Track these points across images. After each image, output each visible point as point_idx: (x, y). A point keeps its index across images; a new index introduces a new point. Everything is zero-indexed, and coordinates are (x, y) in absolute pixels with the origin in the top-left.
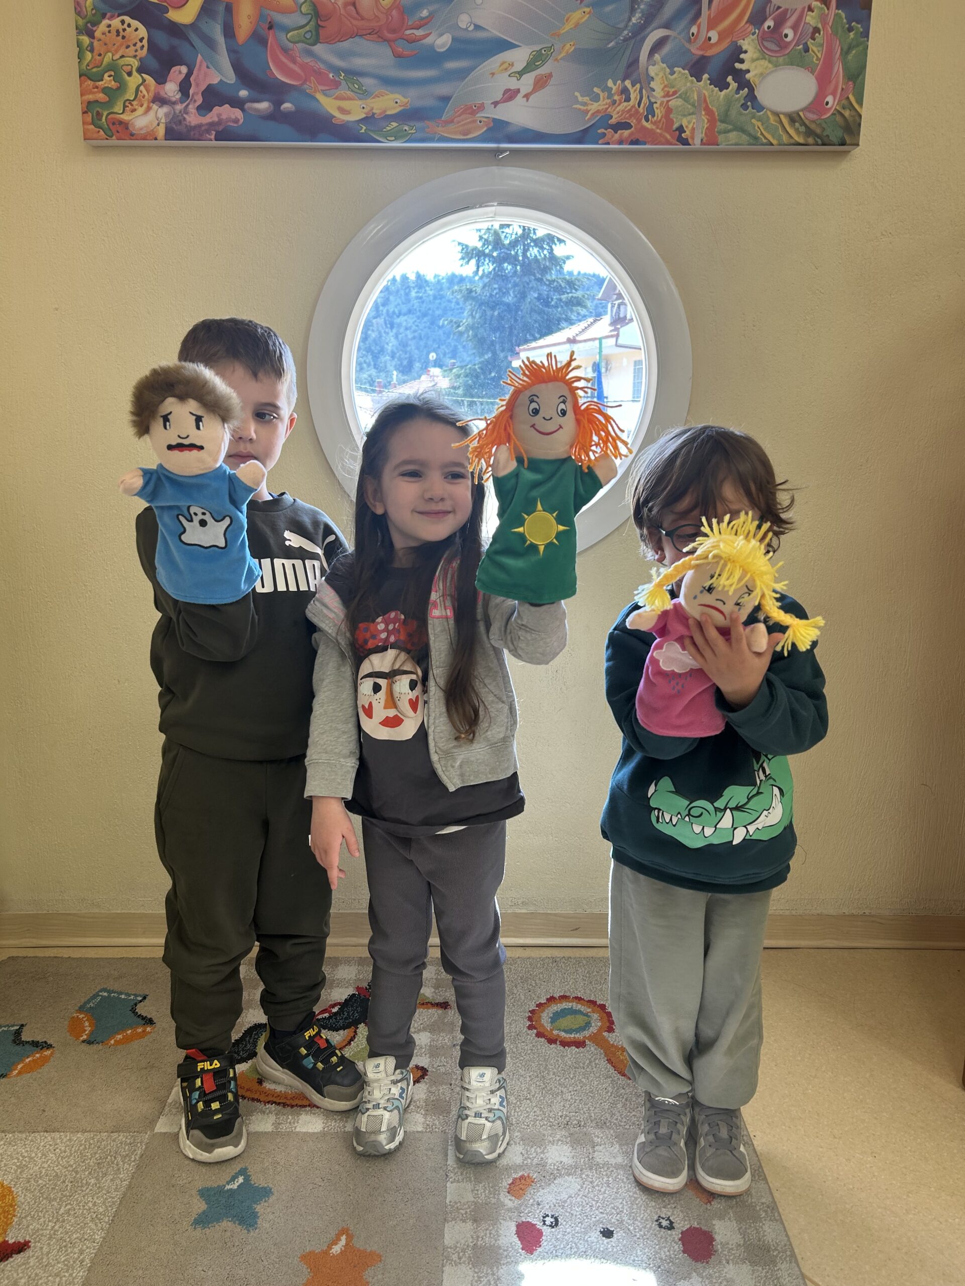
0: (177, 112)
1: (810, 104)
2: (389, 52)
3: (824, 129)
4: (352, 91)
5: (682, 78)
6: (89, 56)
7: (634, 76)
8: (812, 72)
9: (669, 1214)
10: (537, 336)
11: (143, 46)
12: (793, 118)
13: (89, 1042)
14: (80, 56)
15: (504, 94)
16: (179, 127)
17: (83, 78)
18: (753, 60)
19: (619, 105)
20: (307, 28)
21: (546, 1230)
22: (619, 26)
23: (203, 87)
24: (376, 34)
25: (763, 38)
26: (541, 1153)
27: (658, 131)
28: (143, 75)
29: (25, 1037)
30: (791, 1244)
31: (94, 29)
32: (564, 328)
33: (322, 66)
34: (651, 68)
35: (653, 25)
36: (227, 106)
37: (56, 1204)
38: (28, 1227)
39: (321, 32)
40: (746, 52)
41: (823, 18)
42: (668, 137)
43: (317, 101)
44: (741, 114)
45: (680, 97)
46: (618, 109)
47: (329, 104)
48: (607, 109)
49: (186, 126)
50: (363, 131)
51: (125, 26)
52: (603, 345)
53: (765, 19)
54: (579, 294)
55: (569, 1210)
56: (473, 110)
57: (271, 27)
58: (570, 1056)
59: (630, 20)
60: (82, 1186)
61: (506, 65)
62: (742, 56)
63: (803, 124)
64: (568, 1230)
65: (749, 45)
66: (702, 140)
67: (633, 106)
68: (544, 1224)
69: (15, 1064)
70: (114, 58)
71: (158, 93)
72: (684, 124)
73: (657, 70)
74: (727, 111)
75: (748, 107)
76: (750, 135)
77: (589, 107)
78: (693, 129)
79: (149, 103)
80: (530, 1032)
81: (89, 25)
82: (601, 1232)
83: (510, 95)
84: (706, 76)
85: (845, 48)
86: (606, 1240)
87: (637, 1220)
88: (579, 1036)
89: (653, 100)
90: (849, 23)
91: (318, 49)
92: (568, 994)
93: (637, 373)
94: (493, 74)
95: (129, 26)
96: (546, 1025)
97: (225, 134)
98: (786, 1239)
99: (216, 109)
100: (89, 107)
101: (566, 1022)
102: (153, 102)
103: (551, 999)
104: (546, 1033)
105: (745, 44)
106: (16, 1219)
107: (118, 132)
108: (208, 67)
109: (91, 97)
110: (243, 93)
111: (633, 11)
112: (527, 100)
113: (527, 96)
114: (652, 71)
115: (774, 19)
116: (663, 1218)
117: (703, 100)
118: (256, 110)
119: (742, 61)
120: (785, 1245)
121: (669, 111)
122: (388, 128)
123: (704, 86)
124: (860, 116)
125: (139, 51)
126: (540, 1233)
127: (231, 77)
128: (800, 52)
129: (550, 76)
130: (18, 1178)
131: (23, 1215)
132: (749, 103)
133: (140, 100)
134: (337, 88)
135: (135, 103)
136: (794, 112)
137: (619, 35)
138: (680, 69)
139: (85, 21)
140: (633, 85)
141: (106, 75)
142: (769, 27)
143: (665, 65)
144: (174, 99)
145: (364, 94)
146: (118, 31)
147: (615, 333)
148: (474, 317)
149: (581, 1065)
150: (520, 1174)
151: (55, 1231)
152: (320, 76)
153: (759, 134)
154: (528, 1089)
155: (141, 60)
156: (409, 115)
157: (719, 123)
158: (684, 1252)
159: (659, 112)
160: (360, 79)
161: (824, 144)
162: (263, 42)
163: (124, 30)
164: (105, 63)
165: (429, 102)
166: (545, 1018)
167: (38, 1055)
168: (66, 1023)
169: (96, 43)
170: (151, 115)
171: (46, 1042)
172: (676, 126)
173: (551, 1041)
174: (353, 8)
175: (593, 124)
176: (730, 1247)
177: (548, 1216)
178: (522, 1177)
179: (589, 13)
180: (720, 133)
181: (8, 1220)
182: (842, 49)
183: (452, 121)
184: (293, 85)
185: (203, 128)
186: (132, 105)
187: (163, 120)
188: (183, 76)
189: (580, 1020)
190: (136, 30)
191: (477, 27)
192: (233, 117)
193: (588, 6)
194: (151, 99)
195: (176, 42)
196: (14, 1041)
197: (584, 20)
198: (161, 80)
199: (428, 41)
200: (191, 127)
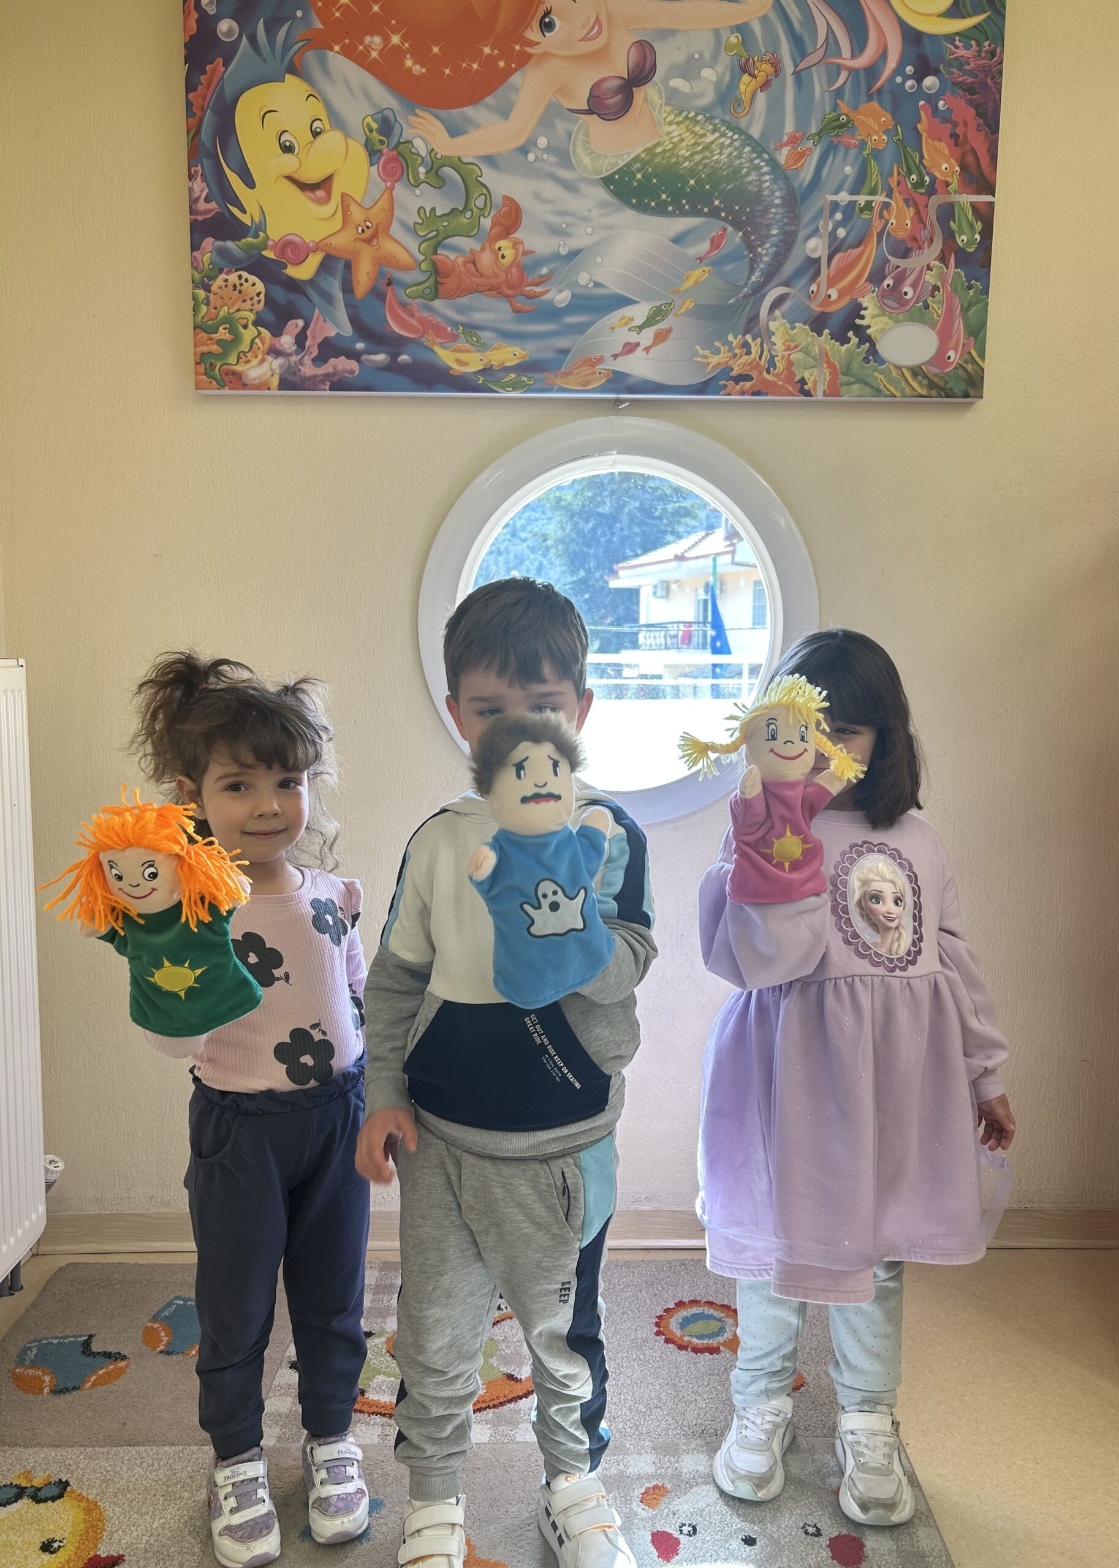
0: (292, 363)
1: (932, 358)
2: (508, 307)
3: (947, 382)
4: (471, 344)
5: (802, 333)
6: (204, 309)
7: (755, 331)
8: (933, 328)
9: (816, 1521)
10: (639, 552)
11: (260, 300)
12: (916, 372)
13: (168, 1353)
14: (196, 309)
15: (624, 348)
16: (293, 378)
17: (197, 330)
18: (874, 317)
19: (740, 358)
20: (426, 284)
21: (683, 1539)
22: (739, 284)
23: (319, 340)
24: (494, 290)
25: (883, 296)
26: (675, 1462)
27: (780, 383)
28: (259, 328)
29: (95, 1347)
30: (946, 1550)
31: (211, 283)
32: (669, 543)
33: (440, 320)
34: (771, 323)
35: (773, 283)
36: (343, 358)
37: (148, 1517)
38: (120, 1541)
39: (440, 288)
40: (866, 309)
41: (942, 277)
42: (790, 388)
43: (435, 353)
44: (863, 367)
45: (802, 350)
46: (739, 361)
47: (446, 357)
48: (728, 362)
49: (301, 377)
50: (480, 382)
51: (243, 281)
52: (718, 563)
53: (885, 278)
54: (687, 504)
55: (707, 1519)
56: (593, 362)
57: (389, 284)
58: (703, 1363)
59: (749, 278)
60: (175, 1499)
61: (624, 321)
62: (862, 312)
63: (926, 377)
64: (707, 1539)
65: (870, 303)
66: (824, 392)
67: (755, 359)
68: (681, 1533)
69: (86, 1377)
70: (231, 311)
71: (274, 346)
72: (806, 377)
73: (777, 325)
74: (849, 364)
75: (869, 361)
76: (872, 387)
77: (710, 360)
78: (815, 381)
79: (263, 355)
80: (657, 1338)
81: (205, 279)
82: (743, 1540)
83: (630, 348)
84: (826, 331)
85: (965, 305)
86: (748, 1548)
87: (781, 1527)
88: (713, 1342)
89: (774, 354)
90: (969, 281)
91: (437, 304)
92: (698, 1299)
93: (758, 594)
94: (613, 328)
95: (246, 280)
96: (675, 1330)
97: (339, 384)
98: (941, 1544)
99: (332, 361)
100: (202, 359)
101: (698, 1327)
102: (268, 353)
103: (680, 1304)
104: (676, 1340)
105: (865, 301)
106: (105, 1534)
107: (231, 382)
108: (325, 321)
109: (205, 349)
110: (360, 346)
111: (752, 270)
112: (647, 353)
113: (647, 349)
114: (773, 326)
115: (893, 278)
116: (809, 1526)
117: (824, 354)
118: (372, 361)
119: (862, 318)
120: (941, 1551)
121: (790, 364)
122: (506, 379)
123: (825, 340)
124: (983, 370)
125: (256, 305)
126: (677, 1542)
127: (348, 330)
128: (920, 309)
129: (669, 331)
130: (104, 1493)
131: (114, 1530)
132: (871, 357)
133: (255, 352)
134: (455, 341)
135: (249, 355)
136: (916, 366)
137: (739, 292)
138: (801, 325)
139: (201, 275)
140: (754, 339)
141: (221, 328)
142: (888, 286)
143: (785, 321)
144: (289, 351)
145: (483, 347)
146: (235, 287)
147: (731, 549)
148: (564, 529)
149: (716, 1372)
150: (654, 1483)
151: (151, 1545)
152: (439, 330)
153: (882, 387)
154: (658, 1397)
155: (257, 313)
156: (527, 367)
157: (840, 376)
158: (833, 1558)
159: (780, 365)
160: (479, 333)
161: (947, 396)
162: (382, 297)
163: (241, 285)
164: (220, 316)
165: (548, 355)
166: (674, 1324)
167: (112, 1367)
168: (140, 1333)
169: (212, 297)
170: (265, 367)
171: (119, 1353)
172: (797, 378)
173: (682, 1347)
174: (473, 266)
175: (714, 376)
176: (882, 1552)
177: (685, 1525)
178: (655, 1487)
179: (709, 271)
180: (842, 385)
181: (97, 1534)
182: (962, 306)
183: (571, 373)
184: (410, 338)
185: (318, 379)
186: (246, 356)
187: (278, 371)
188: (299, 329)
189: (714, 1326)
190: (254, 284)
191: (597, 285)
192: (349, 368)
193: (707, 265)
194: (266, 351)
195: (293, 296)
196: (83, 1352)
197: (703, 278)
198: (277, 332)
199: (548, 297)
200: (305, 377)
